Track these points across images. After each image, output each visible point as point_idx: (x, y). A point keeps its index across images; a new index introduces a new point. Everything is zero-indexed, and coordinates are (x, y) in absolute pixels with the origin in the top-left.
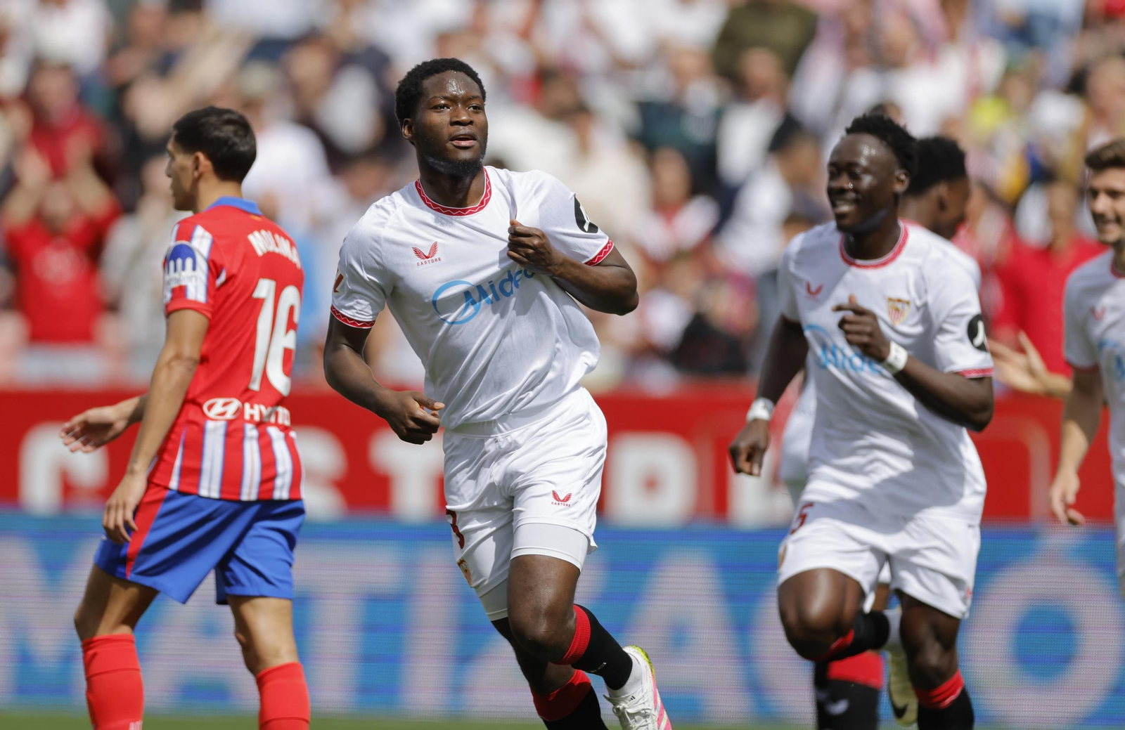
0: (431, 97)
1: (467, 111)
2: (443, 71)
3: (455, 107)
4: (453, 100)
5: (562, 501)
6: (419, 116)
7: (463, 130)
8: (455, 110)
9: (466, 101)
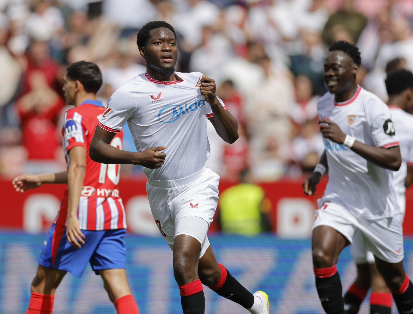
0: (153, 38)
1: (169, 45)
2: (159, 27)
3: (164, 43)
4: (163, 40)
5: (194, 206)
6: (147, 47)
7: (166, 54)
8: (164, 45)
9: (169, 41)
